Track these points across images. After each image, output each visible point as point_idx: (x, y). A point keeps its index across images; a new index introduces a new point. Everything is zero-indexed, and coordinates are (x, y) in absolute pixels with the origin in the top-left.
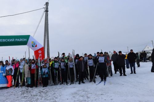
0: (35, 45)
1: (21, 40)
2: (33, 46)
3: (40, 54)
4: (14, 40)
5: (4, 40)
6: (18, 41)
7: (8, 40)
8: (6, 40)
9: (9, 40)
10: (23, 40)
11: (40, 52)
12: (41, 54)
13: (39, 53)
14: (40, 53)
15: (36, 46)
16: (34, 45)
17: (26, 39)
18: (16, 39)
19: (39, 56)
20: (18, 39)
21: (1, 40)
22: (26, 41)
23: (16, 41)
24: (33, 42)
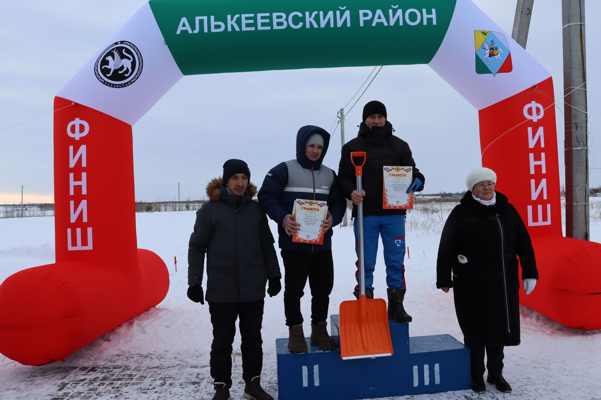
0: (500, 59)
1: (398, 16)
3: (535, 127)
4: (347, 14)
5: (282, 21)
6: (380, 24)
7: (309, 19)
8: (296, 20)
9: (317, 19)
10: (413, 17)
11: (535, 111)
12: (541, 131)
13: (530, 123)
14: (535, 118)
15: (507, 67)
16: (491, 59)
17: (434, 10)
18: (361, 12)
19: (532, 144)
20: (379, 12)
21: (260, 21)
22: (435, 23)
23: (362, 24)
24: (482, 37)
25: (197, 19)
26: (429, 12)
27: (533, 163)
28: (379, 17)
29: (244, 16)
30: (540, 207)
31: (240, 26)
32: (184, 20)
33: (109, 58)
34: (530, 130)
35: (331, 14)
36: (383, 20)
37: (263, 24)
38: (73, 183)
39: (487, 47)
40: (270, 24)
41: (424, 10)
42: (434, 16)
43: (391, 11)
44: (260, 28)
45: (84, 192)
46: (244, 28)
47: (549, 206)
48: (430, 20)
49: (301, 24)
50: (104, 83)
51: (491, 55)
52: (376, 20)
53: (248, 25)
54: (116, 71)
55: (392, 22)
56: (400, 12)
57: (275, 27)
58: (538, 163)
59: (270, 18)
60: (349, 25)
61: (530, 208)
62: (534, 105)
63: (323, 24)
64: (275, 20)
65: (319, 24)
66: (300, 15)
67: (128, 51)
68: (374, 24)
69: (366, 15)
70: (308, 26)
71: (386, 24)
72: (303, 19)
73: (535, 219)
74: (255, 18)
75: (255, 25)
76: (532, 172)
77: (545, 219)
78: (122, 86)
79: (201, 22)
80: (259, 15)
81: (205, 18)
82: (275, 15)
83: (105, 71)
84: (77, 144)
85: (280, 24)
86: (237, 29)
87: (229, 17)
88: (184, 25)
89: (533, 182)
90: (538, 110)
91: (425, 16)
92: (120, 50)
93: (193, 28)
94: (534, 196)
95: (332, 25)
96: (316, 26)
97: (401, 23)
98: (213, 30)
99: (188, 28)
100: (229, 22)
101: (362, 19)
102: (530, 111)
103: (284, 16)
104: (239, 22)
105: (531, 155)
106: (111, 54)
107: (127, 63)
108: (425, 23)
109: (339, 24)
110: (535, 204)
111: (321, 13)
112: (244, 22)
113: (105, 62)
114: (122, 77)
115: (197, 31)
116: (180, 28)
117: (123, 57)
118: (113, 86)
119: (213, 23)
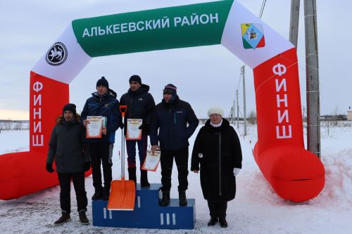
0: (257, 39)
1: (196, 19)
2: (247, 46)
3: (280, 79)
4: (168, 20)
5: (133, 27)
6: (186, 25)
7: (148, 25)
8: (141, 26)
9: (151, 24)
10: (204, 19)
11: (279, 69)
12: (284, 81)
13: (277, 76)
14: (280, 73)
15: (262, 44)
16: (252, 40)
17: (217, 14)
18: (175, 19)
19: (278, 89)
20: (185, 18)
21: (122, 28)
22: (217, 21)
23: (175, 25)
24: (246, 27)
25: (92, 29)
26: (214, 16)
27: (279, 101)
28: (185, 21)
29: (114, 26)
30: (284, 127)
31: (113, 31)
32: (86, 30)
33: (52, 51)
34: (277, 81)
35: (159, 21)
36: (188, 22)
37: (124, 29)
38: (35, 113)
39: (249, 33)
40: (128, 29)
41: (211, 15)
42: (216, 18)
43: (192, 17)
44: (122, 31)
45: (40, 117)
46: (115, 32)
47: (290, 127)
48: (214, 20)
49: (143, 28)
50: (50, 63)
51: (251, 38)
52: (183, 23)
53: (116, 30)
54: (55, 57)
55: (193, 23)
56: (197, 17)
57: (130, 30)
58: (282, 100)
59: (128, 25)
60: (168, 26)
61: (278, 128)
62: (279, 66)
63: (155, 27)
64: (130, 27)
65: (152, 27)
66: (143, 23)
67: (60, 47)
68: (182, 25)
69: (178, 20)
70: (147, 28)
71: (189, 24)
72: (144, 25)
73: (281, 134)
74: (120, 27)
75: (120, 30)
76: (279, 106)
77: (287, 134)
78: (58, 65)
79: (94, 30)
80: (122, 25)
81: (96, 28)
82: (130, 24)
83: (50, 58)
84: (37, 94)
85: (132, 28)
86: (111, 33)
87: (107, 27)
88: (86, 33)
89: (279, 112)
90: (282, 69)
91: (212, 18)
92: (57, 46)
93: (90, 34)
94: (280, 120)
95: (159, 27)
96: (151, 28)
97: (198, 23)
98: (100, 34)
99: (88, 34)
100: (108, 29)
101: (176, 22)
102: (277, 70)
103: (134, 24)
104: (112, 29)
105: (278, 96)
106: (53, 49)
107: (60, 53)
108: (212, 22)
109: (163, 26)
110: (281, 126)
111: (154, 21)
112: (114, 29)
113: (50, 53)
114: (58, 60)
115: (92, 35)
116: (84, 34)
117: (58, 50)
118: (54, 65)
119: (100, 30)
